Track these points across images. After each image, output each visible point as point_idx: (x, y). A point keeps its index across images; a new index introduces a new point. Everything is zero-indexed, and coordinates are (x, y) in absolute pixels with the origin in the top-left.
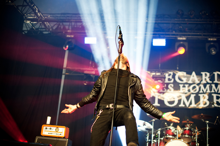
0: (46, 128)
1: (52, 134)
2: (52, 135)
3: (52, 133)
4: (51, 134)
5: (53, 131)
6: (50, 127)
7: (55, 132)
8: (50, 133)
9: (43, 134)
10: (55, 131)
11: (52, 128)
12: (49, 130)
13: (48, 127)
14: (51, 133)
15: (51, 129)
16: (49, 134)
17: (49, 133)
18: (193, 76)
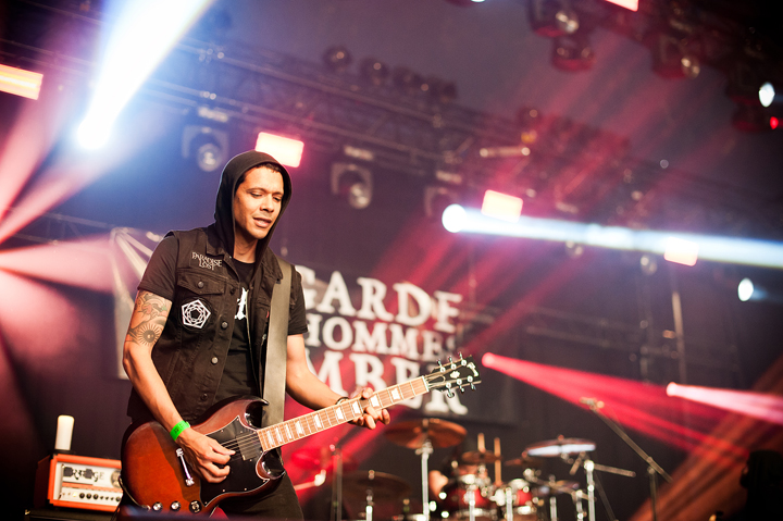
0: (68, 472)
1: (96, 497)
2: (98, 502)
3: (100, 494)
4: (92, 501)
5: (100, 483)
6: (84, 468)
7: (110, 490)
8: (86, 492)
9: (56, 497)
10: (111, 486)
11: (94, 469)
12: (83, 480)
13: (75, 468)
14: (93, 493)
15: (89, 474)
16: (85, 500)
17: (82, 496)
18: (336, 290)
